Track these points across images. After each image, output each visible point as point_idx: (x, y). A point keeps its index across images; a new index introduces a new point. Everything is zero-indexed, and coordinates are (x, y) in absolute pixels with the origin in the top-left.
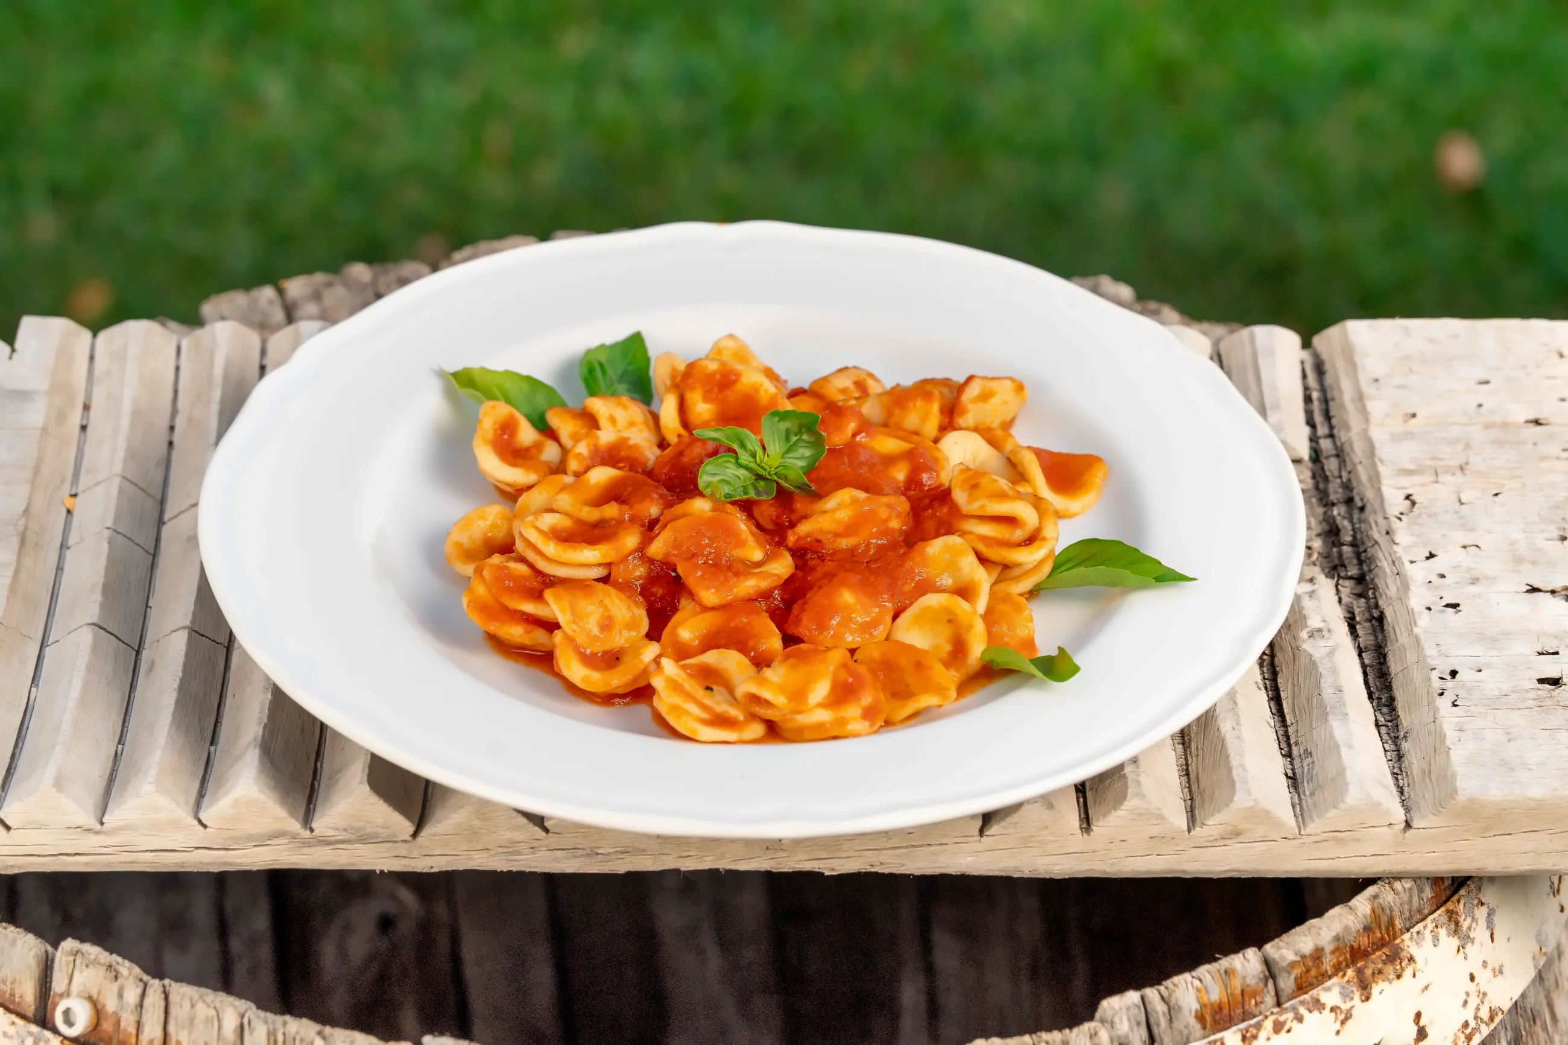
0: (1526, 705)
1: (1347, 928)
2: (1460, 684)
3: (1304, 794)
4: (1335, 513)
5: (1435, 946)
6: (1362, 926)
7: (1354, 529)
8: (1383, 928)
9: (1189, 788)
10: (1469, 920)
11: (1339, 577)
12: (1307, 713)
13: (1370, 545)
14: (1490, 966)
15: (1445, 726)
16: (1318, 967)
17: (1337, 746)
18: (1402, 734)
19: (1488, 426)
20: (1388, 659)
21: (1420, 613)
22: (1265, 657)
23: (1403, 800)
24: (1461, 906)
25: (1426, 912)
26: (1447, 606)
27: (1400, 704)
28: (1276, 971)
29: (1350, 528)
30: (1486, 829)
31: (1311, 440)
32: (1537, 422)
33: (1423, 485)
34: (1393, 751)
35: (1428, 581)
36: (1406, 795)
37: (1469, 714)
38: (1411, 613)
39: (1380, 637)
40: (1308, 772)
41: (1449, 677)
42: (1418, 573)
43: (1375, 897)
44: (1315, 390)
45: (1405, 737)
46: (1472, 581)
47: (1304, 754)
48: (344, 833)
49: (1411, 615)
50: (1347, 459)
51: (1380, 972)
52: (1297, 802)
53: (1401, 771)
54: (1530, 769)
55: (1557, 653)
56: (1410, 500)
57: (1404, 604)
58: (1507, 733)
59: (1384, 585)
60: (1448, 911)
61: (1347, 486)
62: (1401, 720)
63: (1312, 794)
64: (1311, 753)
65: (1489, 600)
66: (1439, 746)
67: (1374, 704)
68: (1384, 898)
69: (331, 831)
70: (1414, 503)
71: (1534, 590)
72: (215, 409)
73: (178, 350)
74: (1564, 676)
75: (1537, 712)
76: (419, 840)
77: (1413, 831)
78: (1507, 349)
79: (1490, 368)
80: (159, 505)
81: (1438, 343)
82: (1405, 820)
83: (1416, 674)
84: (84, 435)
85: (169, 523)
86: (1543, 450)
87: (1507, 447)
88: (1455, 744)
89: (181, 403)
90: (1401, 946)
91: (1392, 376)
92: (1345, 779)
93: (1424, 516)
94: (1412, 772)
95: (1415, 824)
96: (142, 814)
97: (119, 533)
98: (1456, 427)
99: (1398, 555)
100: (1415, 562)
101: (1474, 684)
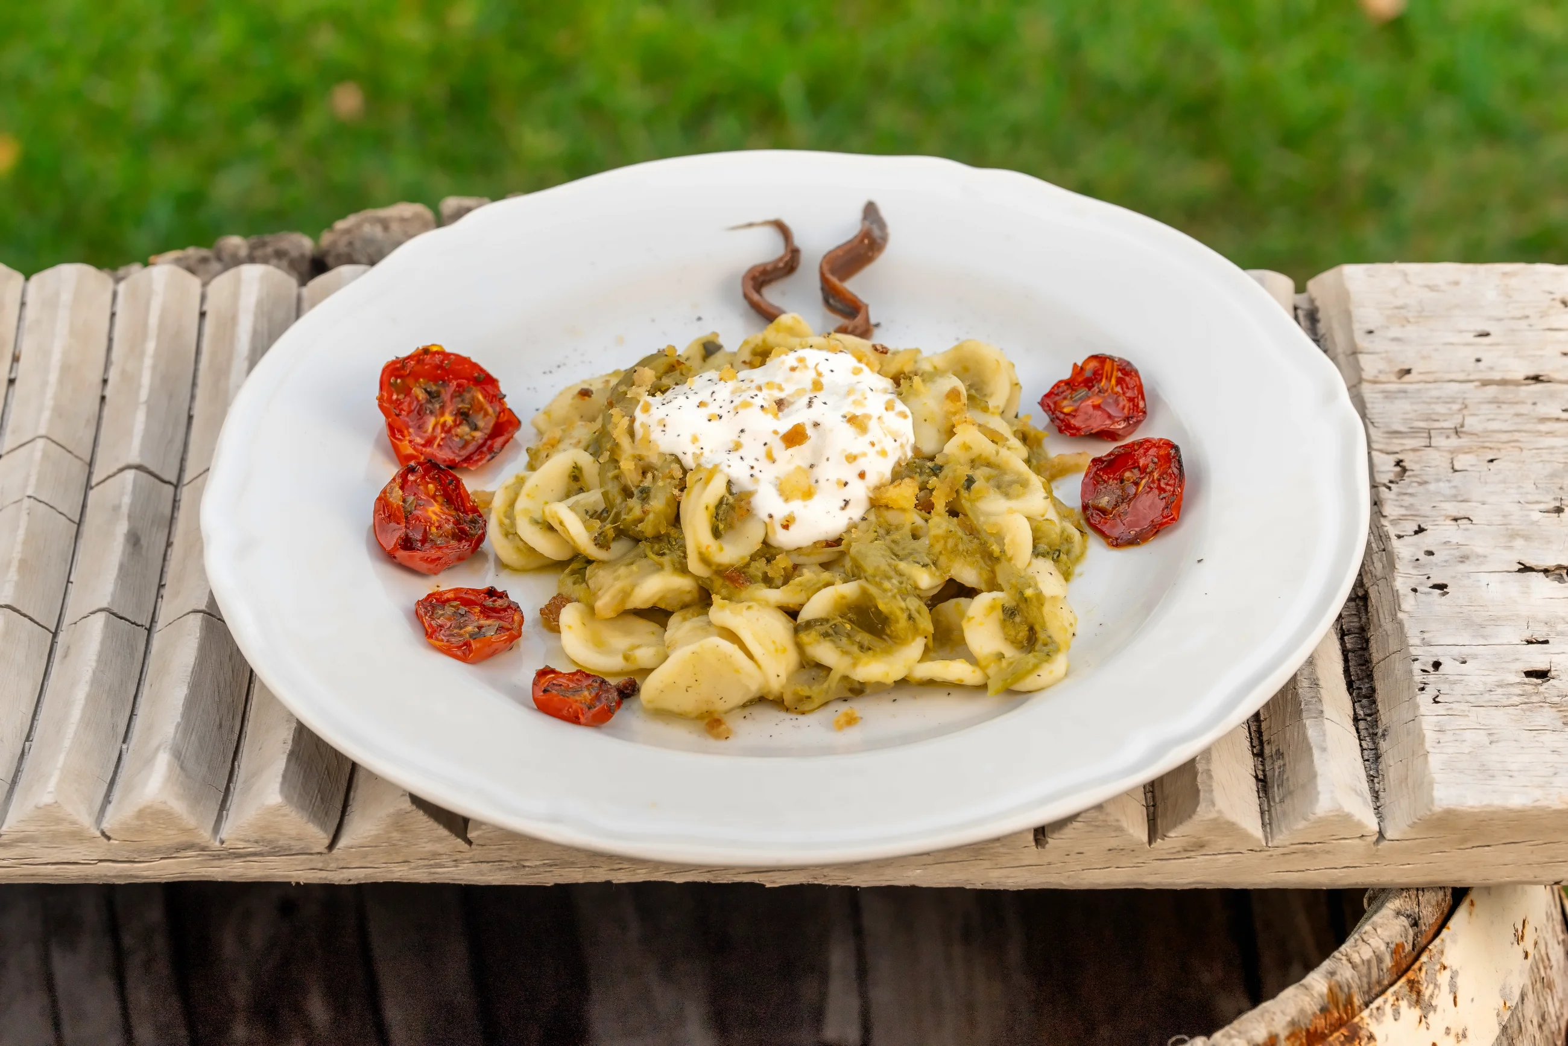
0: (1510, 702)
2: (1443, 677)
3: (1274, 801)
5: (1396, 1020)
9: (1153, 792)
12: (1282, 707)
15: (1424, 726)
17: (1310, 749)
18: (1380, 731)
19: (1485, 383)
20: (1370, 645)
21: (1405, 595)
23: (1379, 807)
26: (1435, 587)
27: (1380, 696)
30: (1465, 840)
32: (1536, 379)
33: (1414, 450)
34: (1371, 750)
35: (1415, 558)
36: (1382, 801)
37: (1450, 712)
38: (1395, 594)
39: (1364, 620)
40: (1279, 775)
41: (1431, 669)
42: (1405, 549)
45: (1384, 735)
46: (1461, 559)
47: (1276, 754)
48: (256, 845)
49: (1396, 597)
52: (1266, 809)
53: (1377, 771)
54: (1511, 776)
55: (1546, 642)
56: (1401, 466)
57: (1389, 583)
58: (1489, 734)
59: (1369, 561)
62: (1380, 716)
63: (1282, 801)
64: (1282, 754)
65: (1479, 581)
66: (1417, 750)
67: (1354, 695)
69: (241, 843)
70: (1404, 470)
71: (1525, 569)
72: (148, 362)
73: (115, 295)
74: (1553, 669)
75: (1522, 710)
76: (335, 851)
77: (1386, 842)
78: (1510, 297)
79: (1490, 318)
80: (87, 468)
81: (1437, 291)
82: (1378, 829)
83: (1397, 665)
84: (11, 390)
85: (96, 489)
86: (1543, 410)
87: (1504, 406)
88: (1434, 747)
89: (115, 355)
90: (1360, 1024)
91: (1388, 327)
92: (1315, 787)
93: (1415, 484)
94: (1388, 776)
95: (1389, 835)
96: (41, 826)
97: (40, 501)
98: (1453, 384)
99: (1385, 529)
100: (1403, 537)
101: (1457, 677)
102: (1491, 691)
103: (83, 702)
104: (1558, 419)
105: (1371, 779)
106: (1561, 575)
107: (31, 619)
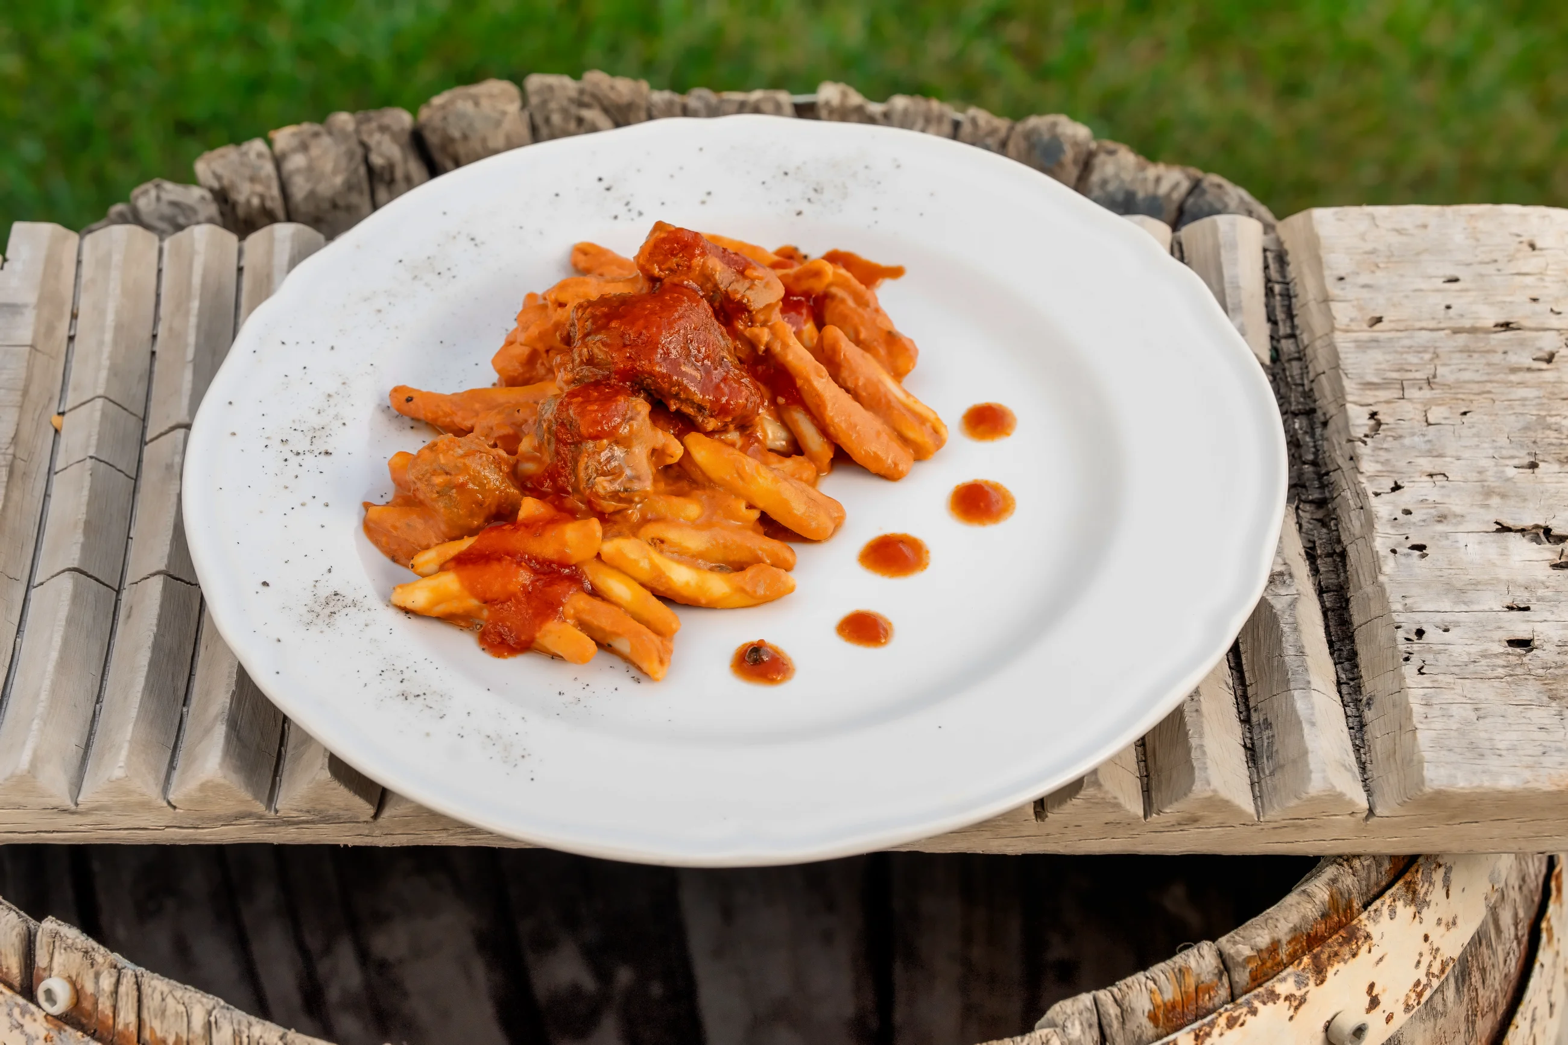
0: (1495, 674)
1: (1304, 918)
2: (1427, 646)
3: (1264, 773)
4: (1297, 426)
5: (1391, 919)
6: (1320, 913)
7: (1315, 446)
8: (1341, 911)
9: (1147, 764)
10: (1426, 885)
11: (1300, 500)
12: (1268, 674)
13: (1333, 468)
14: (1444, 922)
15: (1411, 700)
16: (1274, 959)
17: (1300, 723)
18: (1364, 699)
19: (1456, 331)
20: (1350, 606)
21: (1385, 557)
23: (1366, 780)
24: (1419, 876)
25: (1384, 886)
26: (1414, 547)
27: (1363, 659)
28: (1230, 964)
29: (1311, 444)
30: (1453, 817)
31: (1272, 338)
32: (1506, 326)
33: (1388, 402)
34: (1356, 717)
35: (1393, 517)
36: (1370, 774)
37: (1436, 685)
38: (1375, 556)
39: (1342, 578)
40: (1268, 746)
41: (1414, 637)
42: (1383, 508)
43: (1334, 881)
44: (1278, 283)
46: (1438, 519)
47: (1264, 723)
48: (307, 814)
49: (1375, 558)
50: (1310, 367)
51: (1336, 954)
52: (1256, 780)
53: (1363, 741)
54: (1500, 755)
55: (1527, 609)
56: (1375, 419)
57: (1368, 543)
58: (1476, 709)
59: (1347, 518)
60: (1406, 882)
61: (1308, 395)
62: (1364, 682)
63: (1272, 774)
64: (1270, 724)
65: (1457, 542)
66: (1404, 725)
68: (1342, 880)
69: (295, 813)
70: (1379, 424)
71: (1503, 529)
72: (193, 320)
73: (161, 251)
74: (1536, 638)
75: (1507, 682)
76: (378, 820)
77: (1376, 818)
78: (1477, 240)
79: (1459, 263)
80: (142, 423)
81: (1406, 235)
82: (1367, 806)
83: (1380, 631)
84: (71, 346)
85: (150, 445)
86: (1513, 359)
87: (1476, 355)
88: (1422, 723)
89: (163, 311)
91: (1358, 274)
92: (1307, 765)
93: (1390, 439)
94: (1375, 748)
95: (1378, 811)
96: (115, 797)
97: (101, 461)
98: (1423, 332)
99: (1363, 486)
100: (1380, 494)
101: (1441, 647)
102: (1475, 662)
103: (146, 669)
104: (1529, 369)
105: (1357, 749)
106: (1538, 534)
107: (97, 580)
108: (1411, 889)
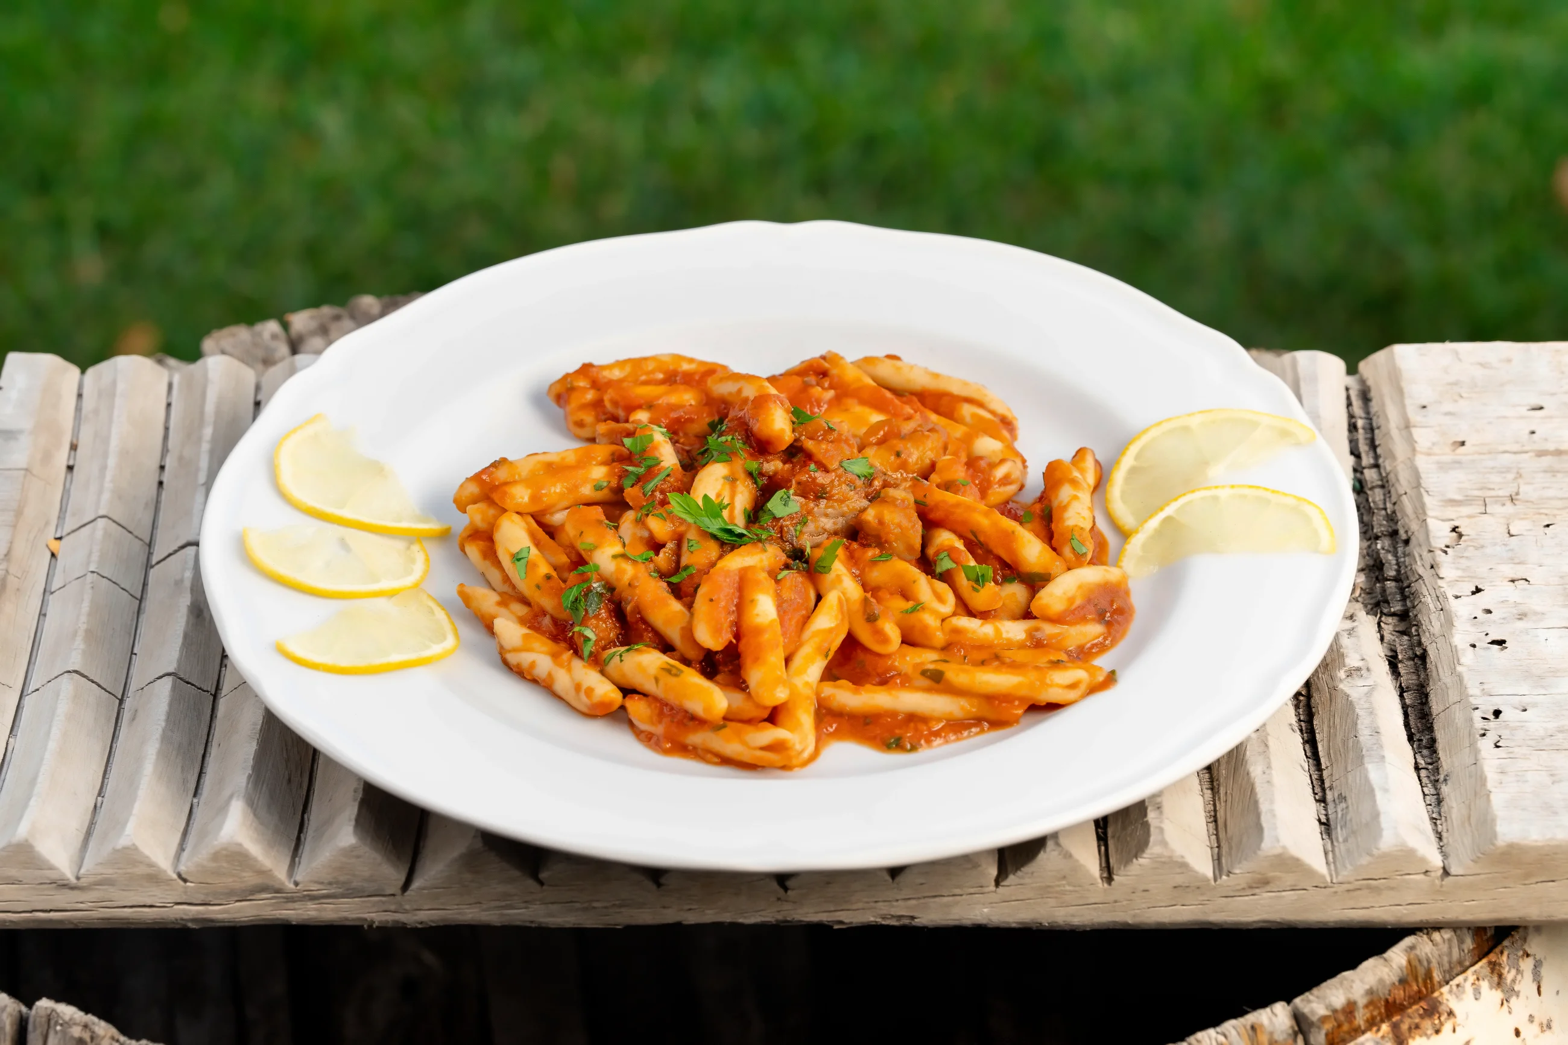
1: (1381, 981)
2: (1503, 724)
3: (1337, 841)
4: (1379, 546)
5: (1476, 999)
6: (1397, 978)
7: (1398, 564)
8: (1420, 980)
9: (1217, 835)
10: (1513, 972)
11: (1382, 612)
12: (1343, 755)
13: (1414, 580)
14: (1537, 1021)
15: (1486, 769)
16: (1350, 1022)
17: (1372, 791)
18: (1441, 777)
19: (1541, 454)
20: (1430, 699)
21: (1464, 650)
22: (1301, 698)
23: (1442, 847)
24: (1505, 958)
25: (1467, 963)
26: (1493, 642)
27: (1440, 746)
28: (1306, 1026)
29: (1394, 562)
30: (1528, 875)
31: (1355, 470)
33: (1470, 517)
34: (1433, 795)
35: (1474, 616)
36: (1445, 840)
37: (1511, 756)
38: (1454, 650)
39: (1422, 676)
40: (1342, 818)
41: (1492, 717)
42: (1463, 609)
43: (1412, 948)
44: (1361, 418)
45: (1445, 780)
46: (1519, 617)
47: (1339, 798)
48: (328, 887)
49: (1454, 653)
50: (1393, 491)
51: (1417, 1027)
52: (1330, 849)
53: (1440, 815)
56: (1456, 532)
57: (1447, 641)
58: (1552, 775)
59: (1427, 621)
60: (1490, 963)
61: (1392, 518)
62: (1441, 763)
63: (1345, 840)
64: (1345, 797)
65: (1537, 636)
66: (1479, 788)
67: (1415, 746)
68: (1421, 950)
69: (316, 885)
70: (1460, 536)
72: (205, 447)
73: (170, 385)
76: (408, 893)
77: (1451, 878)
78: (1562, 373)
79: (1544, 394)
80: (147, 548)
81: (1490, 368)
82: (1442, 866)
83: (1457, 714)
84: (70, 475)
85: (157, 567)
87: (1559, 475)
88: (1496, 787)
89: (172, 444)
90: (1440, 999)
91: (1440, 402)
92: (1379, 823)
93: (1471, 549)
94: (1451, 817)
95: (1453, 871)
96: (119, 869)
97: (104, 577)
98: (1507, 455)
99: (1442, 590)
100: (1460, 597)
101: (1518, 724)
102: (1552, 736)
103: (154, 757)
105: (1434, 821)
107: (99, 686)
108: (1496, 971)
